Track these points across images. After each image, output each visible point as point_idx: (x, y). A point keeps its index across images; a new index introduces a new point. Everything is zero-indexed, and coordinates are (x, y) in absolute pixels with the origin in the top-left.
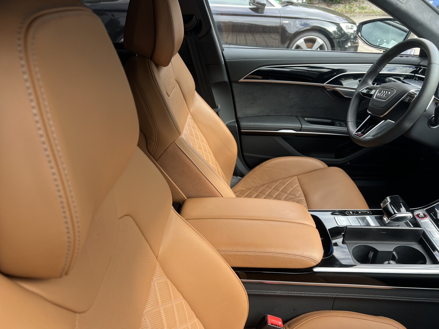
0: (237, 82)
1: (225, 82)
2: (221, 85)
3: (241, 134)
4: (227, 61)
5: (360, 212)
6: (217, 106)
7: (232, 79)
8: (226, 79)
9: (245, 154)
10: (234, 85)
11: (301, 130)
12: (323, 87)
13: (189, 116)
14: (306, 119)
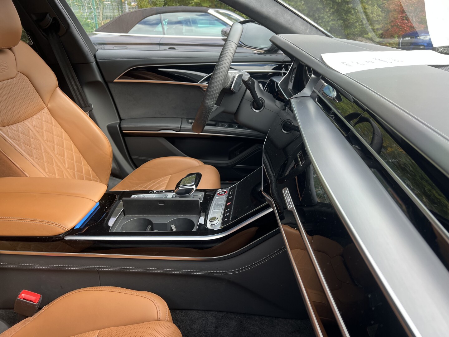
0: (112, 82)
1: (99, 82)
2: (94, 84)
3: (124, 135)
4: (99, 61)
5: (163, 191)
6: (89, 106)
7: (107, 80)
8: (99, 78)
9: (133, 157)
10: (110, 85)
11: (181, 130)
12: (199, 87)
13: (46, 110)
14: (190, 121)
